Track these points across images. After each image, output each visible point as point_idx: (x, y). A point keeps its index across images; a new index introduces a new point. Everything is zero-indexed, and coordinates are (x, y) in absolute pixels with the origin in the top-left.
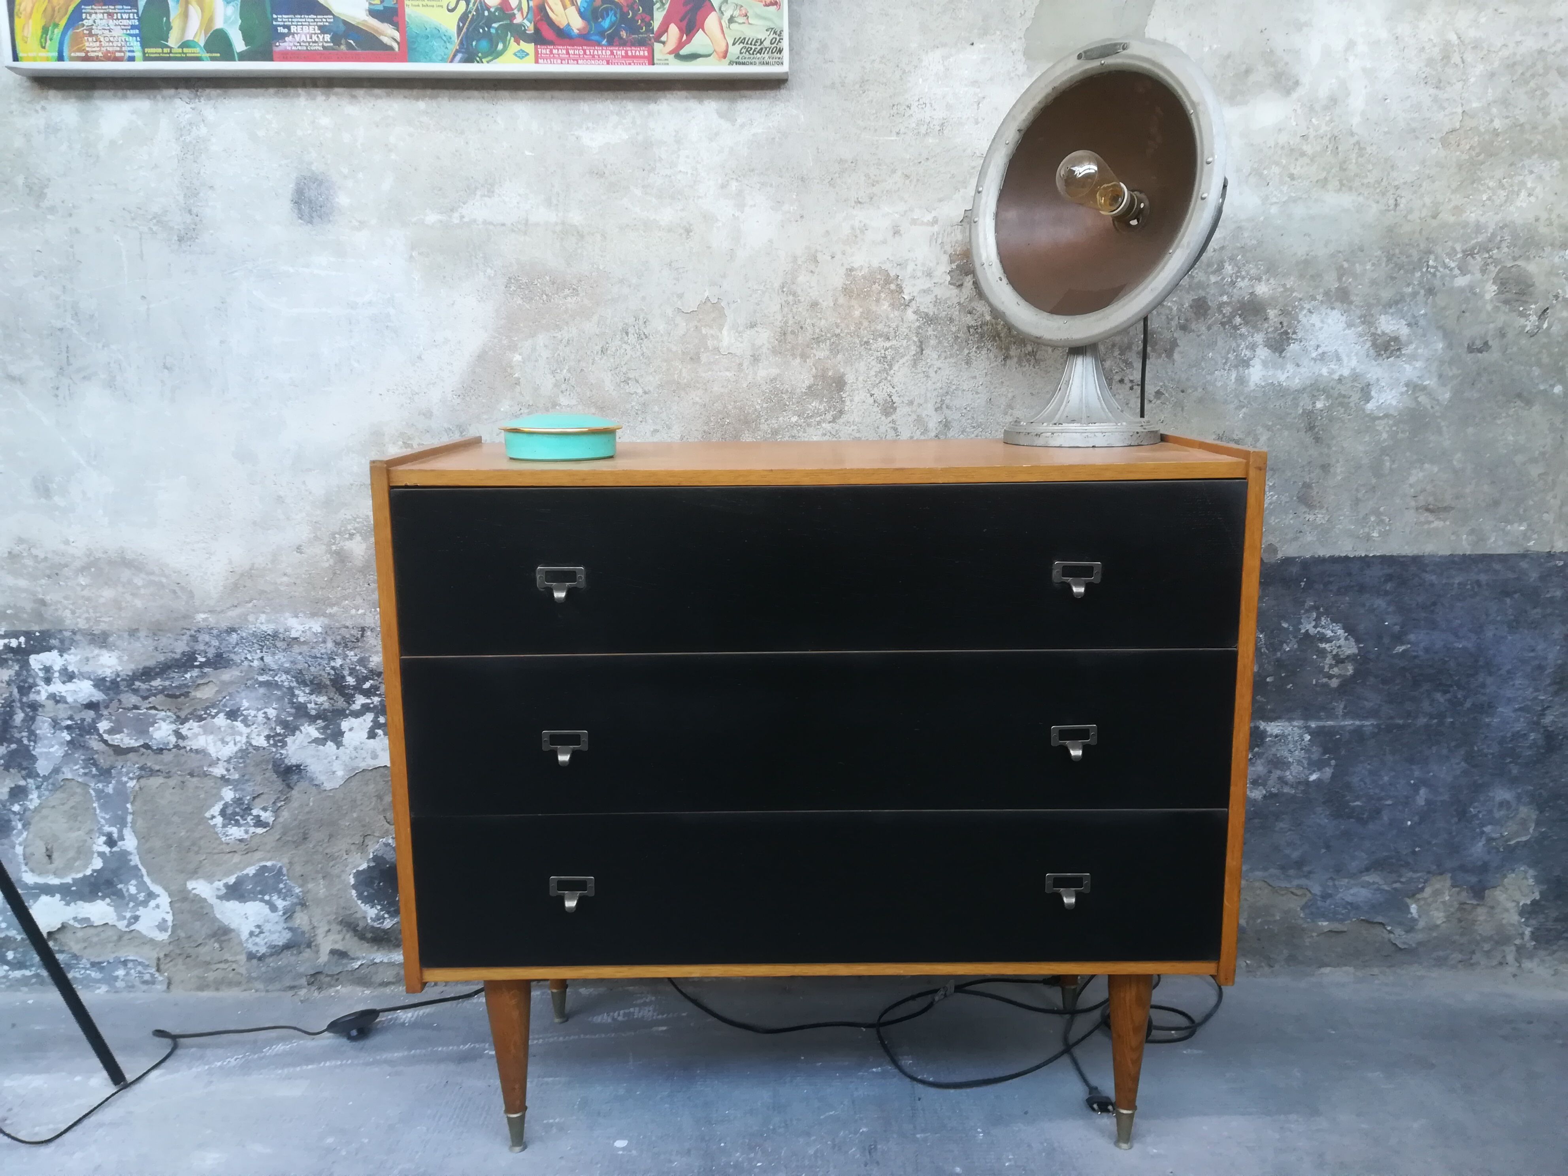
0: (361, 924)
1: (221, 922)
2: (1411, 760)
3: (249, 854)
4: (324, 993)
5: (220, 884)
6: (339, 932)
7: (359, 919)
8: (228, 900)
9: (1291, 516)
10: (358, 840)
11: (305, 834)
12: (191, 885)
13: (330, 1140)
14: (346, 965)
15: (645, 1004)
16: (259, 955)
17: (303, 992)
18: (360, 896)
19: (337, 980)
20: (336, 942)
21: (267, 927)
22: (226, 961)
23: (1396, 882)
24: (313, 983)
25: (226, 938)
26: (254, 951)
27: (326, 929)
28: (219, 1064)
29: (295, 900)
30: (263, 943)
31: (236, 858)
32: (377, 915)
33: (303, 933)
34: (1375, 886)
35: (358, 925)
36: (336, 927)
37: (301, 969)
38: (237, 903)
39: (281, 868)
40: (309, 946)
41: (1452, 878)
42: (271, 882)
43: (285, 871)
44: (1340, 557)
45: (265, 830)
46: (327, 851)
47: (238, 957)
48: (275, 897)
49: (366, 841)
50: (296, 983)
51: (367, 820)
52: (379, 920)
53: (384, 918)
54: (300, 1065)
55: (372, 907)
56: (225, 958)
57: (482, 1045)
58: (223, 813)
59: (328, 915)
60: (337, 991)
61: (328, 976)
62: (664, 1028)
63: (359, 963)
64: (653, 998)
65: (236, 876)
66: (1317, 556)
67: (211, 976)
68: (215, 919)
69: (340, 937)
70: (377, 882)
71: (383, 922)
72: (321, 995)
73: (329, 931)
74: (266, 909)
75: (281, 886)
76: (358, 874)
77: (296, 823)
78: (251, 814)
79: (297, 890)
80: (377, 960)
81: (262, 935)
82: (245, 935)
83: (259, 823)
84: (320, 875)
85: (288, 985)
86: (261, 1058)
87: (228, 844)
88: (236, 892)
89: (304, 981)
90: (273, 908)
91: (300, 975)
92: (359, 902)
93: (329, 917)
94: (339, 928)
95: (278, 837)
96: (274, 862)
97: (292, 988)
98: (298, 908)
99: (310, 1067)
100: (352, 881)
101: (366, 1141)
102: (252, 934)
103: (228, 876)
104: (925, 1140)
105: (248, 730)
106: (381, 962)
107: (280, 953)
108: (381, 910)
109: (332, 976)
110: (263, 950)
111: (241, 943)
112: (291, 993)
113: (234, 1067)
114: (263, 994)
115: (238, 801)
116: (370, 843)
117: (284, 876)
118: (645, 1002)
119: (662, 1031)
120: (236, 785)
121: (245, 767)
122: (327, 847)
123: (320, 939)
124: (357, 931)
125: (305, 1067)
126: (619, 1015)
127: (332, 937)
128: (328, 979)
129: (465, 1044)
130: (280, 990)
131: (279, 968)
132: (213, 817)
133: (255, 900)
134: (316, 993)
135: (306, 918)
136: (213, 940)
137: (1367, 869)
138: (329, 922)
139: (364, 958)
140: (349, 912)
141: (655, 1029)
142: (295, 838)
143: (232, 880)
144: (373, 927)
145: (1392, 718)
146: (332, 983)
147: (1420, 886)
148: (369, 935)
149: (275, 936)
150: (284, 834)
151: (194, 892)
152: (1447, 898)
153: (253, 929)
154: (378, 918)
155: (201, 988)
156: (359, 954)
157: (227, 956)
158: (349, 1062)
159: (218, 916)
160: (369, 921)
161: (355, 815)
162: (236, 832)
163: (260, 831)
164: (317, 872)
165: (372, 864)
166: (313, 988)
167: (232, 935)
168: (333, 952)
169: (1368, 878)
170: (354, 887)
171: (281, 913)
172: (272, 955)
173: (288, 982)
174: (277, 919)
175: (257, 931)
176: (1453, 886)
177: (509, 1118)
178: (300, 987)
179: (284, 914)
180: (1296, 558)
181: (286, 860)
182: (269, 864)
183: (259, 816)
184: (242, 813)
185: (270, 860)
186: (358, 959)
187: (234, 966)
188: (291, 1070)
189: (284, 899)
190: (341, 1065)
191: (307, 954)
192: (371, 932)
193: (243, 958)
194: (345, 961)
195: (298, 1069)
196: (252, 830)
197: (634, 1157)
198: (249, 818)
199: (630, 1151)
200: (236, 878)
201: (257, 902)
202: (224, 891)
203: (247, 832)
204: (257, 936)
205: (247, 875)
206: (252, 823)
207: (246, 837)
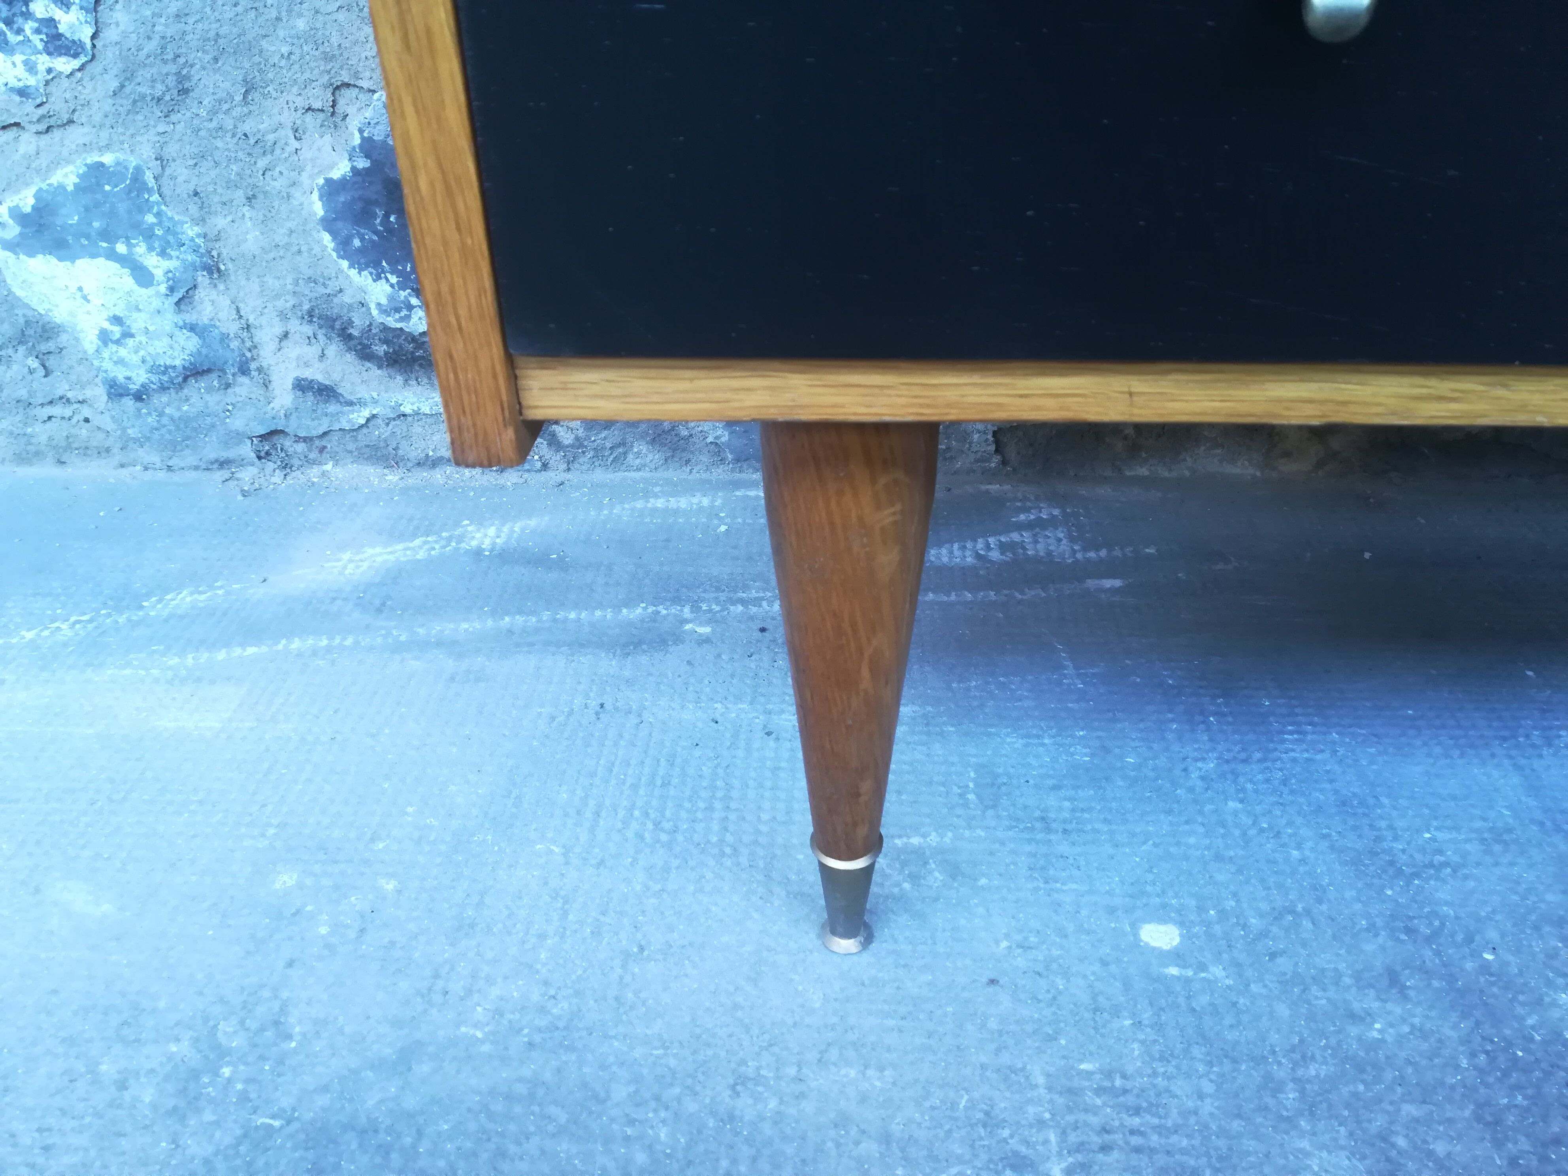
0: (359, 321)
1: (29, 307)
3: (57, 134)
4: (297, 478)
6: (310, 340)
7: (350, 307)
8: (31, 254)
10: (320, 98)
11: (181, 78)
13: (286, 880)
14: (336, 416)
15: (1040, 524)
16: (134, 387)
17: (247, 475)
18: (344, 247)
19: (322, 449)
20: (307, 365)
21: (137, 322)
22: (65, 400)
24: (268, 454)
25: (51, 346)
26: (121, 378)
27: (278, 330)
28: (29, 635)
29: (190, 258)
30: (135, 359)
31: (27, 142)
32: (391, 298)
33: (225, 338)
35: (350, 322)
36: (300, 329)
37: (237, 423)
38: (53, 260)
39: (138, 170)
40: (244, 370)
42: (122, 208)
43: (149, 177)
45: (76, 63)
46: (246, 127)
47: (88, 393)
48: (141, 249)
49: (341, 102)
50: (230, 454)
51: (335, 41)
52: (398, 310)
53: (410, 308)
54: (227, 645)
55: (378, 278)
56: (59, 392)
57: (674, 610)
59: (277, 297)
60: (324, 474)
61: (298, 439)
62: (1117, 583)
63: (366, 413)
64: (1056, 512)
65: (33, 190)
67: (41, 433)
69: (313, 351)
70: (380, 213)
71: (408, 318)
72: (290, 480)
73: (286, 335)
74: (126, 281)
75: (150, 219)
76: (331, 189)
77: (151, 46)
79: (191, 231)
80: (407, 409)
81: (130, 342)
82: (90, 342)
83: (57, 42)
84: (239, 195)
85: (213, 456)
86: (134, 625)
89: (247, 450)
90: (142, 276)
91: (239, 437)
92: (345, 264)
93: (280, 304)
94: (308, 330)
95: (114, 84)
96: (121, 156)
97: (223, 464)
98: (202, 278)
99: (251, 650)
100: (319, 209)
101: (390, 886)
102: (104, 337)
103: (17, 192)
106: (417, 413)
107: (180, 387)
108: (402, 286)
109: (305, 440)
110: (140, 377)
111: (84, 359)
112: (220, 475)
113: (65, 645)
114: (162, 475)
116: (351, 110)
117: (150, 191)
118: (1039, 519)
119: (1114, 591)
122: (242, 119)
123: (267, 355)
124: (350, 337)
125: (238, 651)
126: (988, 547)
127: (295, 350)
128: (301, 447)
129: (628, 603)
130: (196, 468)
131: (186, 420)
133: (94, 256)
134: (277, 478)
135: (224, 302)
136: (22, 349)
138: (283, 316)
139: (375, 402)
140: (322, 290)
141: (1091, 583)
142: (160, 88)
143: (26, 200)
144: (385, 328)
146: (312, 456)
148: (380, 349)
149: (160, 346)
150: (128, 75)
153: (107, 325)
154: (394, 307)
155: (22, 458)
156: (363, 392)
157: (62, 388)
158: (349, 642)
159: (19, 293)
160: (375, 312)
161: (301, 24)
163: (64, 65)
164: (231, 185)
165: (363, 163)
166: (270, 466)
167: (63, 339)
168: (302, 386)
170: (328, 224)
171: (163, 288)
172: (163, 389)
173: (212, 452)
174: (156, 303)
175: (116, 331)
177: (824, 869)
178: (241, 463)
179: (172, 289)
181: (147, 152)
182: (108, 159)
183: (51, 22)
185: (108, 147)
186: (361, 403)
187: (86, 412)
188: (204, 656)
189: (163, 254)
190: (329, 649)
191: (244, 387)
192: (386, 341)
193: (99, 393)
194: (332, 408)
195: (221, 655)
196: (44, 61)
197: (1229, 987)
198: (29, 26)
199: (1202, 967)
200: (37, 196)
201: (101, 260)
202: (13, 231)
203: (31, 68)
204: (118, 342)
205: (62, 187)
206: (37, 41)
207: (32, 81)
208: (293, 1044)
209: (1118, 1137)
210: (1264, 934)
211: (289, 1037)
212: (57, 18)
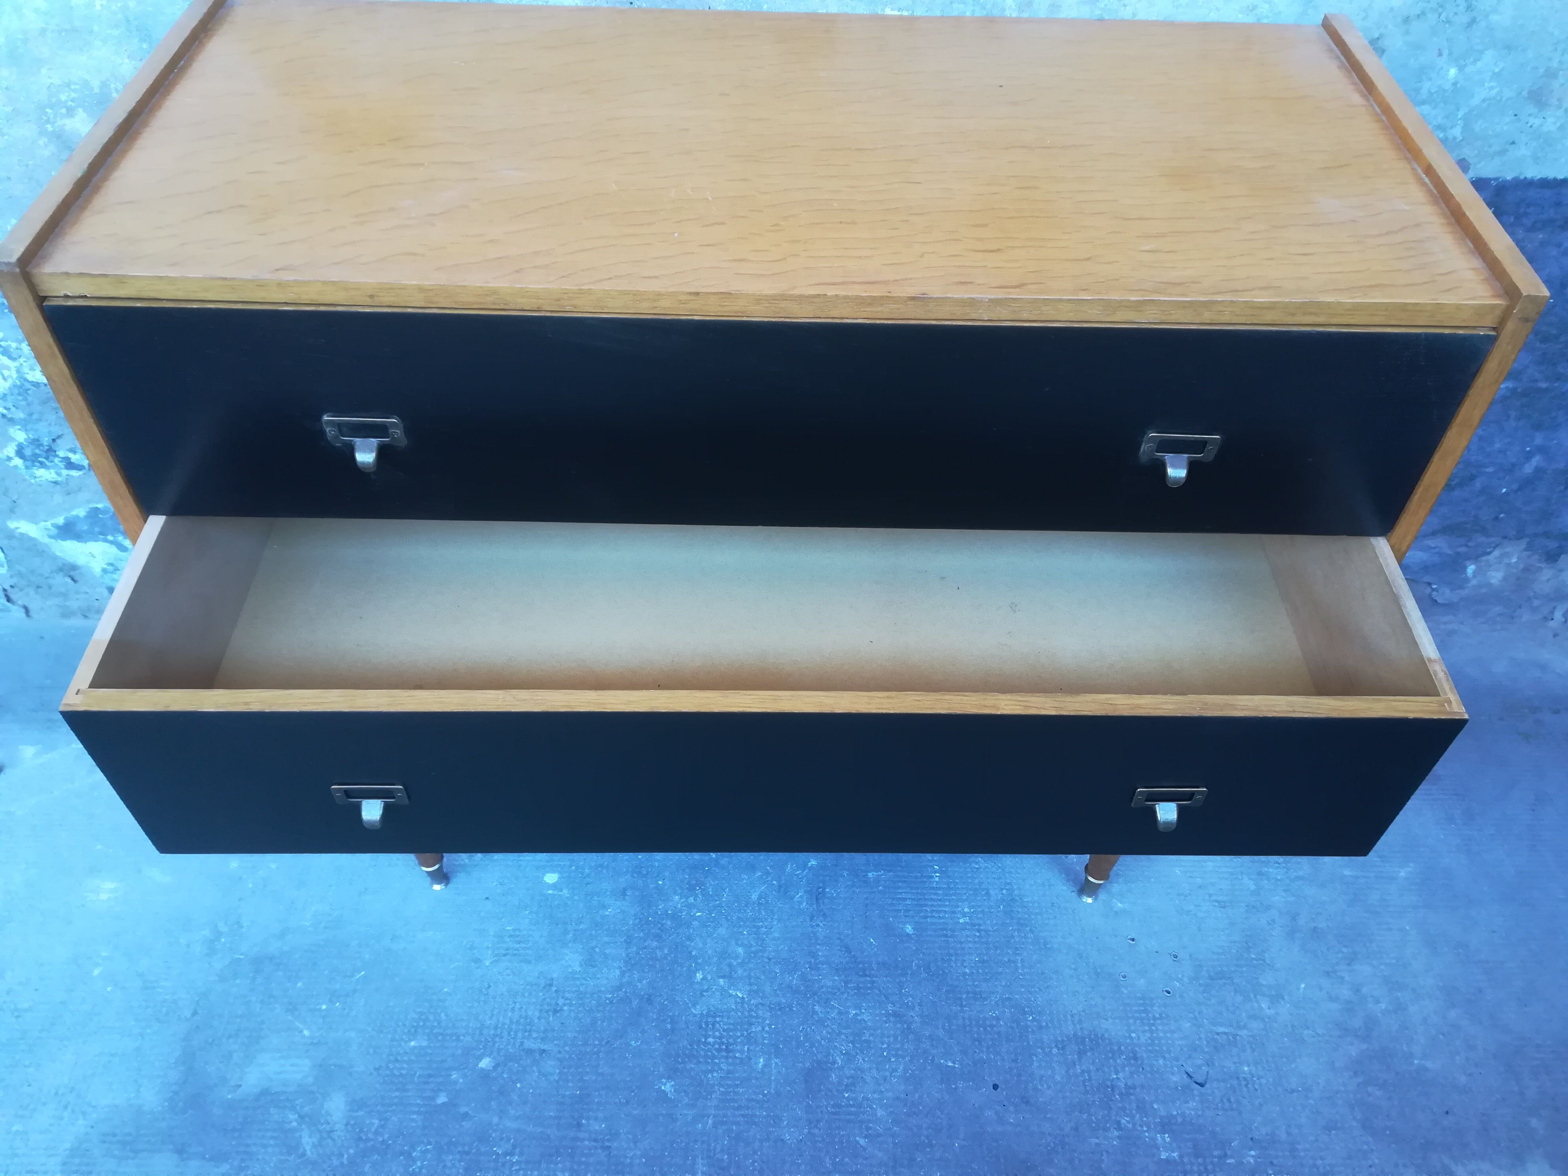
1: (64, 559)
2: (1538, 427)
3: (71, 496)
5: (48, 524)
8: (64, 540)
9: (1508, 120)
12: (12, 525)
21: (122, 565)
22: (84, 593)
23: (1461, 546)
25: (77, 573)
31: (56, 499)
34: (1436, 550)
38: (76, 542)
41: (1528, 543)
42: (109, 523)
44: (1555, 180)
45: (79, 472)
47: (98, 591)
48: (121, 538)
56: (81, 591)
58: (20, 453)
65: (63, 517)
66: (1522, 177)
67: (73, 605)
68: (55, 558)
74: (114, 550)
78: (57, 456)
81: (118, 573)
82: (96, 571)
83: (70, 465)
87: (40, 485)
88: (68, 531)
90: (123, 549)
102: (104, 571)
103: (55, 518)
104: (877, 880)
105: (16, 364)
111: (93, 578)
115: (36, 442)
120: (24, 425)
121: (28, 405)
132: (9, 459)
133: (96, 541)
136: (61, 575)
137: (1434, 533)
143: (61, 521)
145: (1536, 381)
147: (1488, 550)
151: (19, 531)
152: (1514, 560)
153: (105, 566)
155: (65, 615)
159: (58, 554)
162: (45, 475)
163: (75, 473)
167: (83, 570)
169: (1431, 542)
175: (111, 568)
176: (1526, 550)
180: (1490, 179)
182: (100, 506)
183: (67, 458)
184: (44, 454)
185: (100, 502)
187: (97, 597)
193: (103, 591)
196: (65, 472)
197: (567, 897)
198: (56, 460)
199: (561, 890)
200: (65, 519)
201: (100, 543)
202: (54, 531)
203: (59, 474)
204: (112, 573)
205: (77, 517)
206: (62, 465)
207: (60, 479)
208: (244, 930)
209: (510, 952)
210: (588, 876)
211: (242, 927)
212: (70, 457)
